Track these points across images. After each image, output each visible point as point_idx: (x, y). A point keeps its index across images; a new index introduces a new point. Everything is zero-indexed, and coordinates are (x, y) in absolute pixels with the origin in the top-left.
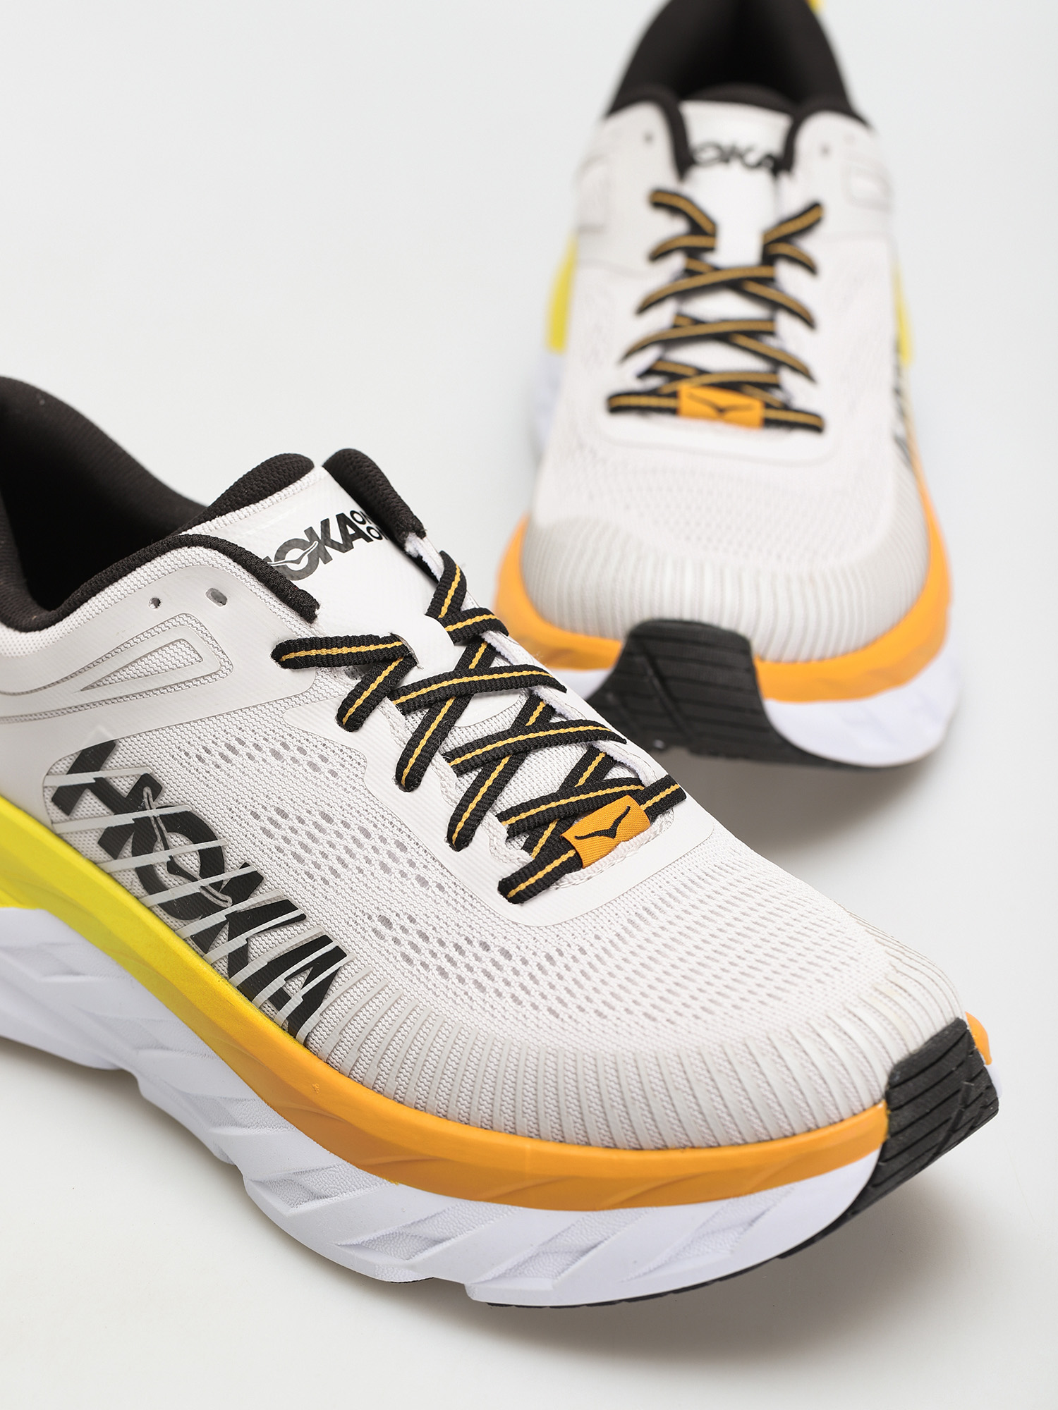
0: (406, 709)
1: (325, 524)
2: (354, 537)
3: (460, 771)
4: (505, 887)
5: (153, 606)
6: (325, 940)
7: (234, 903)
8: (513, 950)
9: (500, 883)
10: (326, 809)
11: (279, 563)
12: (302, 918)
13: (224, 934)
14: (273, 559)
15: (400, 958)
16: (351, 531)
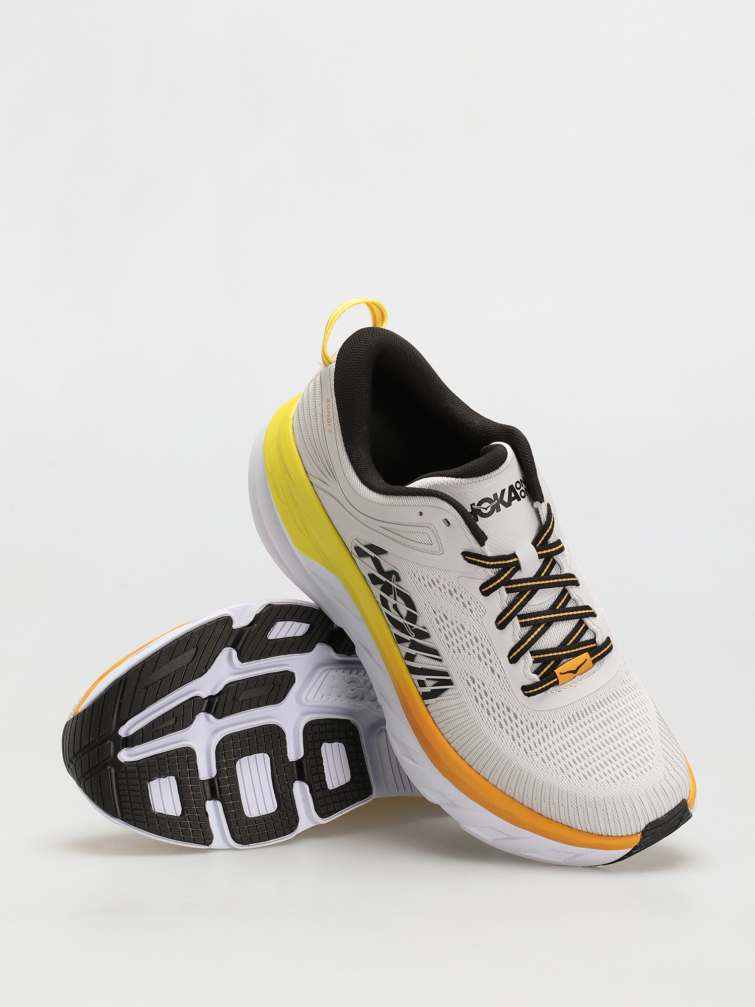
0: (509, 591)
1: (503, 491)
2: (513, 499)
3: (522, 625)
4: (524, 688)
5: (419, 514)
6: (446, 674)
7: (415, 637)
8: (519, 716)
9: (522, 686)
10: (464, 624)
11: (478, 508)
12: (441, 660)
13: (408, 644)
14: (476, 505)
15: (474, 698)
16: (513, 495)
